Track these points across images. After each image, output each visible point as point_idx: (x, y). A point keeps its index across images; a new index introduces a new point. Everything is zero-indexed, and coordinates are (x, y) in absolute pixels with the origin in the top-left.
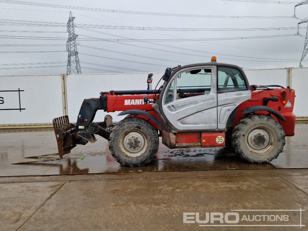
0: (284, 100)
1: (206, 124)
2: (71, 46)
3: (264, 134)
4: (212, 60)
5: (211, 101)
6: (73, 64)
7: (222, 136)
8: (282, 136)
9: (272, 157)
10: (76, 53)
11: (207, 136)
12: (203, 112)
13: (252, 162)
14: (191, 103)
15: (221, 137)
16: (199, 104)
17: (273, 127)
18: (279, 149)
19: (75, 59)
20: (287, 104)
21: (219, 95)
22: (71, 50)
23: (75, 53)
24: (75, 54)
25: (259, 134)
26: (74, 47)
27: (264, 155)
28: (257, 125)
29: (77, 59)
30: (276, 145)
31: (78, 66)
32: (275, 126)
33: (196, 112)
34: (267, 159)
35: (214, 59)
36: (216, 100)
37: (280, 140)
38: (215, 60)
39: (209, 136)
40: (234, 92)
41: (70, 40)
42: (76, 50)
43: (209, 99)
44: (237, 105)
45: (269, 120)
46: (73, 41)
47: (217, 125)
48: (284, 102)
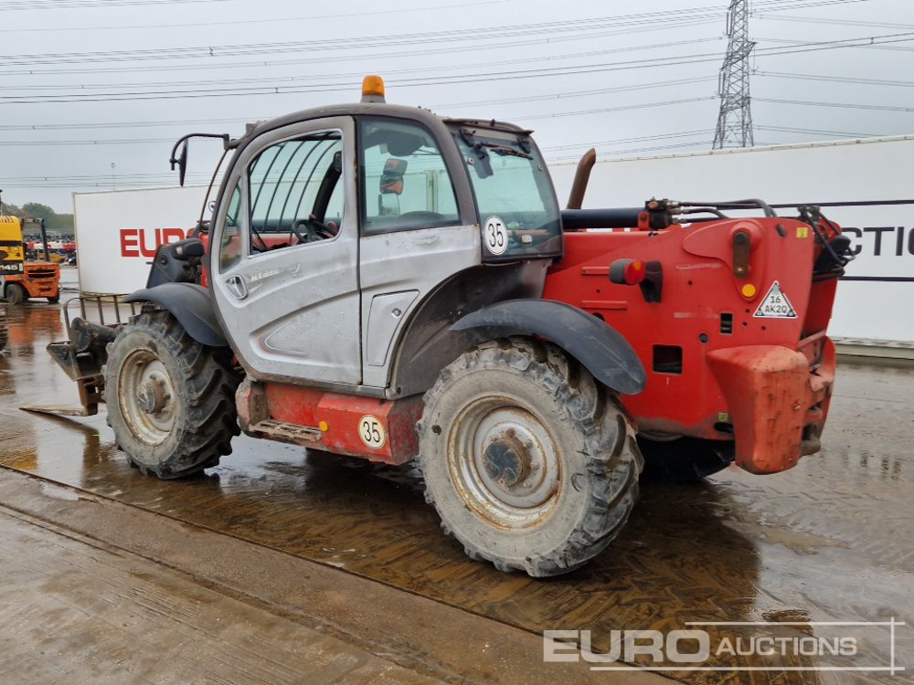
0: (748, 278)
1: (328, 359)
2: (732, 80)
3: (533, 438)
4: (366, 94)
5: (339, 267)
6: (732, 134)
7: (377, 417)
8: (587, 460)
9: (544, 554)
10: (745, 101)
11: (333, 410)
12: (320, 309)
13: (472, 556)
14: (285, 273)
15: (375, 421)
16: (306, 277)
17: (549, 410)
18: (575, 526)
19: (741, 119)
20: (768, 302)
21: (363, 241)
22: (731, 91)
23: (743, 98)
24: (743, 103)
25: (511, 433)
26: (740, 83)
27: (517, 536)
28: (487, 390)
29: (747, 120)
30: (565, 499)
31: (747, 140)
32: (555, 407)
33: (297, 308)
34: (524, 558)
35: (373, 90)
36: (354, 264)
37: (579, 479)
38: (381, 95)
39: (336, 411)
40: (414, 233)
41: (730, 58)
42: (746, 90)
43: (333, 261)
44: (425, 288)
45: (534, 372)
46: (740, 63)
47: (359, 368)
48: (749, 290)
